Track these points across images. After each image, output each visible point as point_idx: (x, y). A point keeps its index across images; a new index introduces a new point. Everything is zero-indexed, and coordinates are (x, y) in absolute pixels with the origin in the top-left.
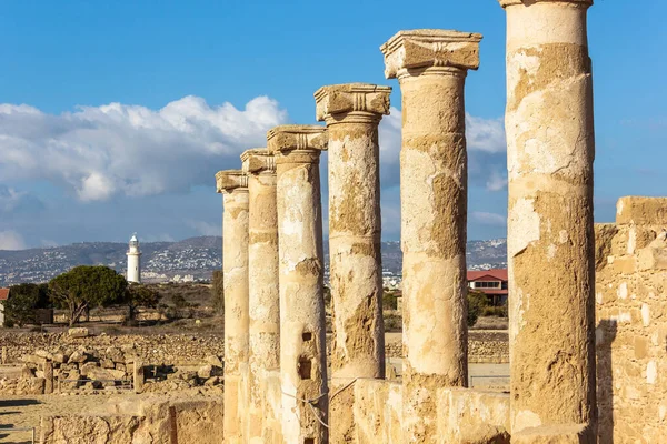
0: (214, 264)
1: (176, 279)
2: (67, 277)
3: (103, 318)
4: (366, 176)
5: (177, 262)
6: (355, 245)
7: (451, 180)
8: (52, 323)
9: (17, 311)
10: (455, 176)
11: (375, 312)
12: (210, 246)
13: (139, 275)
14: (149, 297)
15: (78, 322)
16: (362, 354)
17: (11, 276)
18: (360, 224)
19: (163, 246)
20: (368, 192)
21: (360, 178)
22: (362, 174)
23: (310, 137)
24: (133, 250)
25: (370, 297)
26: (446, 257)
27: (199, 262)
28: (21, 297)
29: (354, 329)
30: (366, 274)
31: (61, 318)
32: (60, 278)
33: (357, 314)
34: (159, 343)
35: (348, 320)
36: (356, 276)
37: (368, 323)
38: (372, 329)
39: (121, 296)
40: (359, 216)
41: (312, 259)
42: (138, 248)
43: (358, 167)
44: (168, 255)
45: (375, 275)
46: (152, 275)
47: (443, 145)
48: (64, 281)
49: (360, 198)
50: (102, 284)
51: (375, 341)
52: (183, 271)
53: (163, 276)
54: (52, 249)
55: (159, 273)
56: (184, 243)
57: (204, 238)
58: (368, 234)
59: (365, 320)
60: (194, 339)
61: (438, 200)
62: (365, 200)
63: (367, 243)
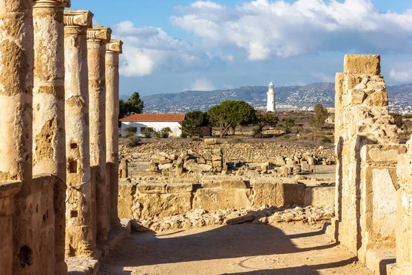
0: (327, 100)
1: (304, 109)
2: (218, 107)
3: (245, 133)
4: (49, 42)
5: (304, 99)
6: (41, 87)
7: (14, 44)
8: (211, 135)
9: (189, 128)
10: (16, 41)
11: (54, 131)
12: (325, 89)
13: (275, 107)
14: (272, 120)
15: (227, 135)
16: (45, 158)
17: (203, 107)
18: (44, 73)
19: (296, 88)
20: (50, 52)
21: (45, 44)
22: (46, 41)
23: (75, 18)
24: (271, 91)
25: (51, 122)
26: (10, 95)
27: (318, 99)
28: (191, 119)
29: (40, 141)
30: (48, 106)
31: (218, 133)
32: (214, 108)
33: (42, 132)
34: (259, 148)
35: (37, 136)
36: (42, 107)
37: (49, 138)
38: (52, 141)
39: (251, 119)
40: (44, 68)
41: (77, 96)
42: (274, 90)
43: (44, 37)
44: (299, 94)
45: (55, 106)
46: (289, 106)
47: (7, 20)
48: (217, 110)
49: (45, 56)
50: (239, 112)
51: (54, 149)
52: (308, 104)
53: (296, 107)
54: (228, 90)
55: (293, 105)
56: (309, 86)
57: (321, 83)
58: (51, 80)
59: (48, 136)
60: (281, 146)
61: (4, 57)
62: (48, 58)
63: (50, 86)
